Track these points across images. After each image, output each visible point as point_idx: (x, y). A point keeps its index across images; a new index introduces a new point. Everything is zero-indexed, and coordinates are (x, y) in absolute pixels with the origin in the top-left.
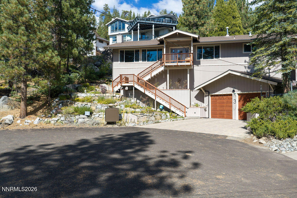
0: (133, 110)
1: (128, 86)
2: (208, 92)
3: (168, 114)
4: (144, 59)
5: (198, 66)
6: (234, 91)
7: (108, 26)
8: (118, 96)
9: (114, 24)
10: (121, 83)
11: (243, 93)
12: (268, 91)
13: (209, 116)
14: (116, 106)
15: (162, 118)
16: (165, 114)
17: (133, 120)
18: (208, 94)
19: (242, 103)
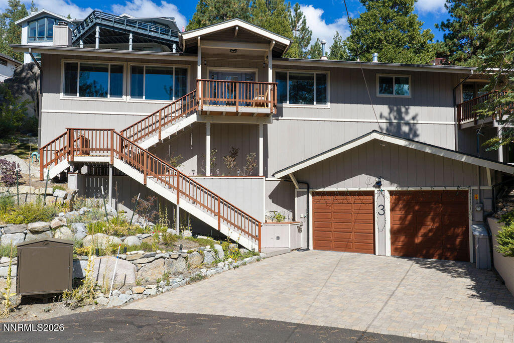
0: (116, 240)
1: (90, 165)
2: (306, 185)
3: (218, 247)
4: (137, 92)
5: (278, 120)
6: (378, 185)
7: (21, 25)
8: (60, 193)
9: (36, 24)
10: (69, 153)
11: (405, 189)
12: (476, 188)
13: (308, 245)
14: (57, 227)
15: (205, 261)
16: (212, 247)
17: (120, 279)
18: (306, 190)
19: (399, 213)
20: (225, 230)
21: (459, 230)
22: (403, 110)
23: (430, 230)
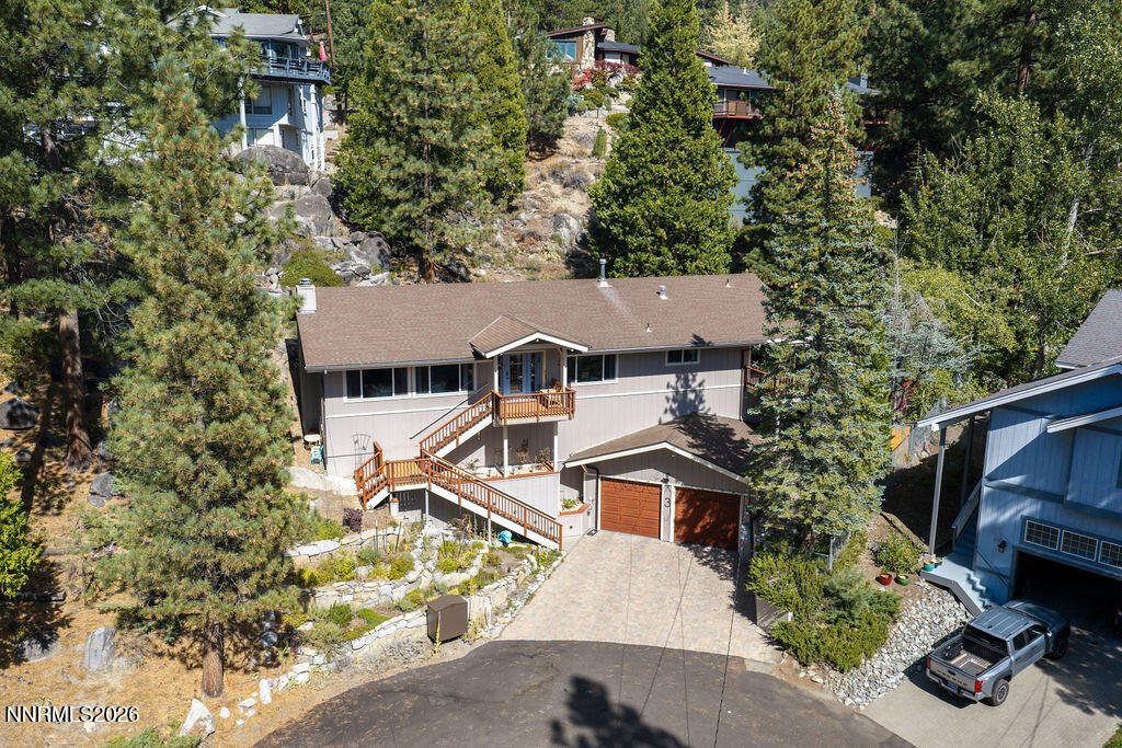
2: (596, 471)
3: (532, 559)
4: (422, 387)
10: (390, 485)
11: (689, 487)
13: (596, 526)
14: (421, 573)
18: (596, 476)
19: (682, 507)
20: (531, 535)
21: (731, 527)
22: (690, 377)
23: (708, 524)
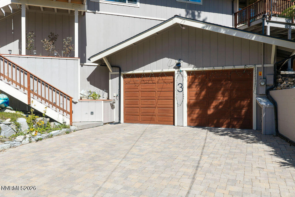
2: (118, 69)
6: (178, 66)
11: (200, 69)
12: (260, 66)
13: (120, 119)
16: (14, 120)
18: (118, 73)
21: (245, 103)
22: (196, 13)
